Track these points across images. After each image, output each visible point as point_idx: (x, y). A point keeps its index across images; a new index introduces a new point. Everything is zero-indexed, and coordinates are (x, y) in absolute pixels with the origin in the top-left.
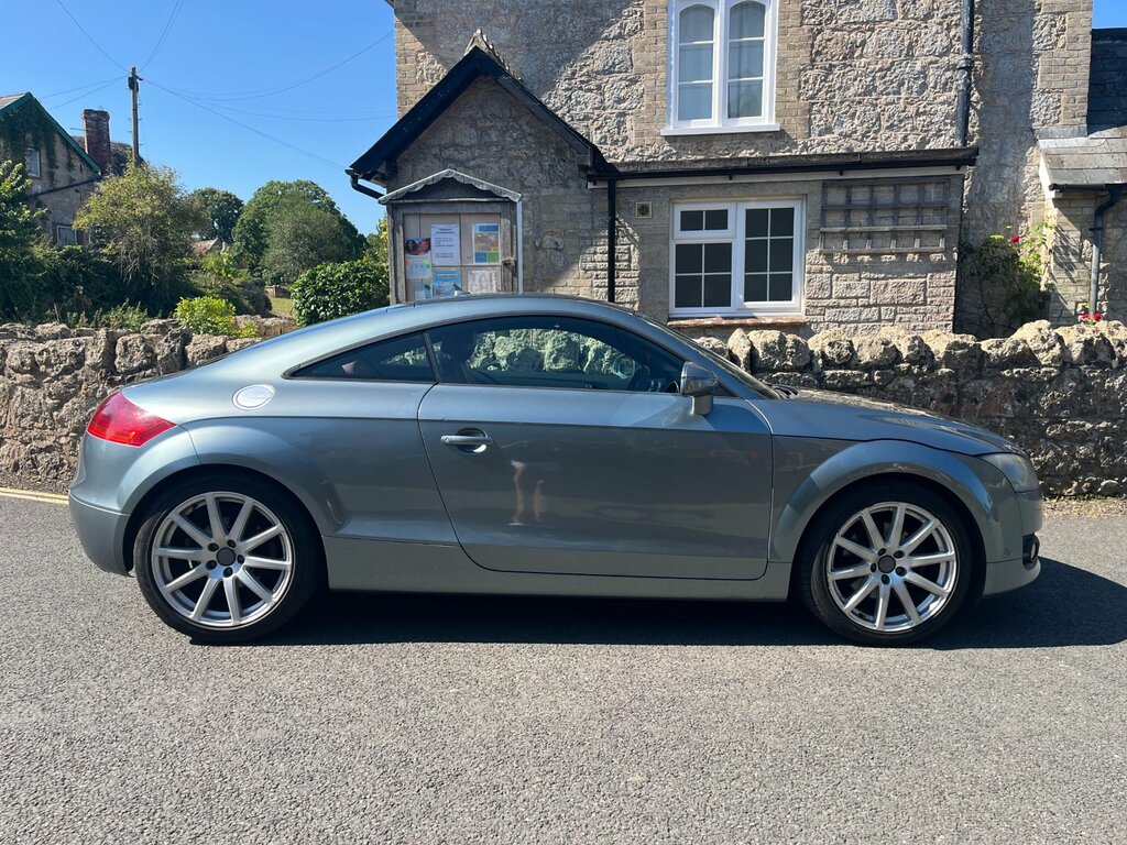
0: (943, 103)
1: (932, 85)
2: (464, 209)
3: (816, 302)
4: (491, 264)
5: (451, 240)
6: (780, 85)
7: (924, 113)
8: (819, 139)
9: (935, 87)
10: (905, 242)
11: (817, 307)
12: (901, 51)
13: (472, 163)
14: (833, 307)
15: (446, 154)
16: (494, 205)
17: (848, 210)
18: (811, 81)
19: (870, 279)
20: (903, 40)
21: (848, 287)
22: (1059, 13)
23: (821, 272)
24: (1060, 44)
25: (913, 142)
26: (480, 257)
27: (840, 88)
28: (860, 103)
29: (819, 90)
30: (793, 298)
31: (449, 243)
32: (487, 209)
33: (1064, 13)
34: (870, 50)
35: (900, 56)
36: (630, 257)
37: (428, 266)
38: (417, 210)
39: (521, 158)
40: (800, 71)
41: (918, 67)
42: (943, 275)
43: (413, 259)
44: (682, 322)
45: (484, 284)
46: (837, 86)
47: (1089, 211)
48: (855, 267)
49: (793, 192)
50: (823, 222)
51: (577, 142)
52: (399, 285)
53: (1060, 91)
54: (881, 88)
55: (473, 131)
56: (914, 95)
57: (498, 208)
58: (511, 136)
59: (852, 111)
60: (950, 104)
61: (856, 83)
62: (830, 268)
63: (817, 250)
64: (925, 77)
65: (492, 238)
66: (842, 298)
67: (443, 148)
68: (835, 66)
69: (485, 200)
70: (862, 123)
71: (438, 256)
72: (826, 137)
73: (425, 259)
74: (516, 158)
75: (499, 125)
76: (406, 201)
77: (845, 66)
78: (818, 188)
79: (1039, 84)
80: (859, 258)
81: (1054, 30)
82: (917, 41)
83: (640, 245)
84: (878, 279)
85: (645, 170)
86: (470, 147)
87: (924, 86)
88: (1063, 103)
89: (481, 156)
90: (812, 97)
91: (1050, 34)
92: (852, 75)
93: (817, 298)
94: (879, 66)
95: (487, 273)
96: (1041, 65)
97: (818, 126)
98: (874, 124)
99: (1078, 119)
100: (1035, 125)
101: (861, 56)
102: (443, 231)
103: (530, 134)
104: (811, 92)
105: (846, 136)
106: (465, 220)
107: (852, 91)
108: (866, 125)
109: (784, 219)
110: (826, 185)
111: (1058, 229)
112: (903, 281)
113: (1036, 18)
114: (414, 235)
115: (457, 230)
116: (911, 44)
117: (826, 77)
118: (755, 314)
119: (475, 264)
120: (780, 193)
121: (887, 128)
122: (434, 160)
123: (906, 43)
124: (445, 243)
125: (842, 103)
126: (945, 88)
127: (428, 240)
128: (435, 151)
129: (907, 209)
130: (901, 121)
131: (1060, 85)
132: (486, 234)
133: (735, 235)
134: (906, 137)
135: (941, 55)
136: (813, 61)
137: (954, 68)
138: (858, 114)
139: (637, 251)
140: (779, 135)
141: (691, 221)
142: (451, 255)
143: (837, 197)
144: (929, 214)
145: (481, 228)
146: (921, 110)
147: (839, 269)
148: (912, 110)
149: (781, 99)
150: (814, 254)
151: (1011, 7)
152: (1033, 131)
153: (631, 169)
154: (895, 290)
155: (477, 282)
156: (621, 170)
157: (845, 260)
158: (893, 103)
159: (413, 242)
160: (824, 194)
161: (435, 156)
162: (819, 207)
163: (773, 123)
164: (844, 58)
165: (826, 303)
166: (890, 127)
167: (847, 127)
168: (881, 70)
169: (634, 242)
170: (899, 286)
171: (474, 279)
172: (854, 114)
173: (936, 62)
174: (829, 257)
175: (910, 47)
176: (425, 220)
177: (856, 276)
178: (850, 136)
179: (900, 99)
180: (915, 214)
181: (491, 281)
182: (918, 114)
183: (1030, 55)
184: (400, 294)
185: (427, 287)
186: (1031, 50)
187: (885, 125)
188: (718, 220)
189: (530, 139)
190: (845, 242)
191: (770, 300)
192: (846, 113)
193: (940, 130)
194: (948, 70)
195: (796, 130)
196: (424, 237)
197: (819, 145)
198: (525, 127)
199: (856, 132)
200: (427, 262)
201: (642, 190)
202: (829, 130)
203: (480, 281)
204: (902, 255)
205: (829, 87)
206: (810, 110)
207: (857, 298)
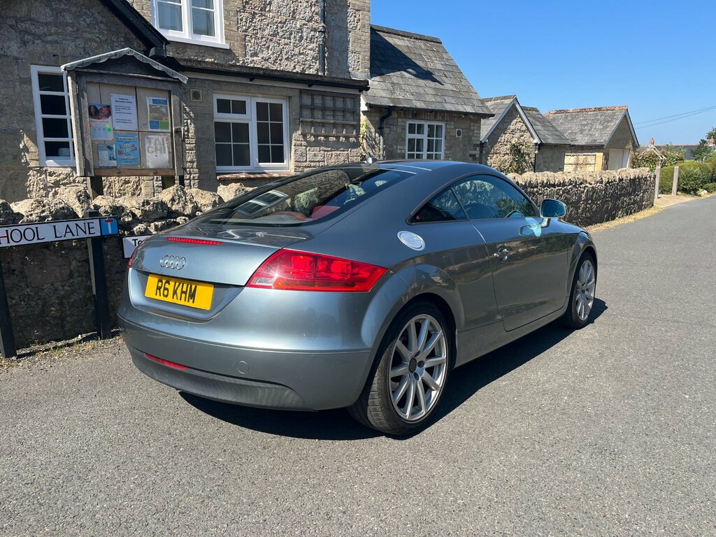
0: (311, 50)
1: (305, 38)
2: (142, 83)
3: (299, 164)
4: (163, 130)
5: (129, 108)
6: (227, 18)
7: (302, 54)
8: (251, 59)
9: (306, 39)
10: (339, 130)
11: (300, 167)
12: (290, 13)
13: (49, 38)
14: (308, 167)
15: (22, 26)
16: (166, 83)
17: (312, 108)
18: (244, 20)
19: (325, 151)
20: (290, 7)
21: (315, 155)
22: (358, 10)
23: (301, 145)
24: (358, 28)
25: (298, 69)
26: (154, 124)
27: (260, 29)
28: (271, 40)
29: (249, 27)
30: (285, 161)
31: (127, 111)
32: (161, 86)
33: (360, 11)
34: (274, 9)
35: (289, 16)
36: (188, 129)
37: (109, 130)
38: (98, 79)
39: (96, 42)
40: (238, 12)
41: (298, 26)
42: (355, 150)
43: (97, 123)
44: (227, 176)
45: (159, 147)
46: (259, 27)
47: (377, 119)
48: (316, 144)
49: (285, 94)
50: (301, 114)
51: (154, 37)
52: (86, 146)
53: (359, 53)
54: (281, 34)
55: (48, 10)
56: (297, 42)
57: (170, 87)
58: (84, 20)
59: (267, 45)
60: (314, 51)
61: (268, 27)
62: (304, 143)
63: (300, 132)
64: (302, 32)
65: (164, 110)
66: (312, 162)
67: (17, 20)
68: (256, 14)
69: (159, 78)
70: (273, 54)
71: (118, 121)
72: (255, 58)
73: (106, 124)
74: (92, 40)
75: (74, 9)
76: (91, 71)
77: (262, 15)
78: (297, 93)
79: (351, 48)
80: (319, 138)
81: (356, 19)
82: (297, 9)
83: (194, 121)
84: (328, 151)
85: (199, 66)
86: (46, 24)
87: (301, 37)
88: (360, 60)
89: (56, 33)
90: (246, 31)
91: (354, 21)
92: (266, 22)
93: (300, 162)
94: (279, 20)
95: (160, 138)
96: (351, 37)
97: (250, 50)
98: (279, 55)
99: (366, 70)
100: (350, 69)
101: (269, 11)
102: (122, 101)
103: (101, 22)
104: (244, 27)
105: (265, 60)
106: (141, 93)
107: (266, 32)
108: (275, 55)
109: (277, 110)
110: (301, 91)
111: (367, 127)
112: (339, 152)
113: (349, 10)
114: (96, 102)
115: (134, 100)
116: (294, 10)
117: (252, 20)
118: (265, 171)
119: (150, 130)
120: (278, 93)
121: (286, 59)
122: (10, 30)
123: (292, 9)
124: (125, 111)
125: (262, 38)
126: (311, 41)
127: (109, 107)
128: (10, 22)
129: (339, 111)
130: (292, 56)
131: (359, 50)
132: (158, 106)
133: (250, 118)
134: (295, 66)
135: (309, 21)
136: (244, 7)
137: (315, 30)
138: (271, 47)
139: (193, 125)
140: (228, 52)
141: (224, 106)
142: (129, 121)
143: (307, 100)
144: (348, 115)
145: (154, 101)
146: (301, 52)
147: (310, 144)
148: (297, 50)
149: (228, 28)
150: (297, 135)
151: (338, 2)
152: (349, 72)
153: (189, 64)
154: (336, 157)
155: (152, 145)
156: (182, 63)
157: (312, 139)
158: (287, 44)
159: (95, 107)
160: (301, 97)
161: (11, 26)
162: (298, 106)
163: (224, 43)
164: (261, 10)
165: (305, 164)
166: (287, 59)
167: (265, 55)
168: (280, 22)
169: (191, 118)
170: (337, 155)
171: (150, 142)
172: (269, 47)
173: (306, 25)
174: (304, 135)
175: (294, 12)
176: (105, 90)
177: (318, 149)
178: (267, 60)
179: (290, 42)
180: (342, 114)
181: (164, 145)
182: (300, 54)
183: (346, 31)
184: (87, 154)
185: (110, 148)
186: (347, 28)
187: (285, 57)
188: (240, 108)
189: (102, 26)
190: (313, 128)
191: (273, 162)
192: (264, 45)
193: (310, 65)
194: (312, 31)
195: (238, 51)
196: (105, 103)
197: (251, 63)
198: (96, 15)
199: (270, 58)
200: (108, 126)
201: (193, 80)
202: (255, 54)
203: (155, 144)
204: (338, 138)
205: (255, 26)
206: (245, 39)
207: (319, 162)
